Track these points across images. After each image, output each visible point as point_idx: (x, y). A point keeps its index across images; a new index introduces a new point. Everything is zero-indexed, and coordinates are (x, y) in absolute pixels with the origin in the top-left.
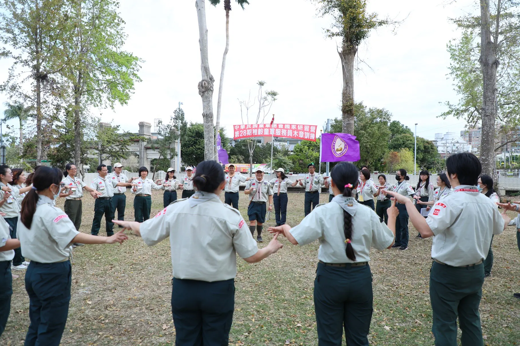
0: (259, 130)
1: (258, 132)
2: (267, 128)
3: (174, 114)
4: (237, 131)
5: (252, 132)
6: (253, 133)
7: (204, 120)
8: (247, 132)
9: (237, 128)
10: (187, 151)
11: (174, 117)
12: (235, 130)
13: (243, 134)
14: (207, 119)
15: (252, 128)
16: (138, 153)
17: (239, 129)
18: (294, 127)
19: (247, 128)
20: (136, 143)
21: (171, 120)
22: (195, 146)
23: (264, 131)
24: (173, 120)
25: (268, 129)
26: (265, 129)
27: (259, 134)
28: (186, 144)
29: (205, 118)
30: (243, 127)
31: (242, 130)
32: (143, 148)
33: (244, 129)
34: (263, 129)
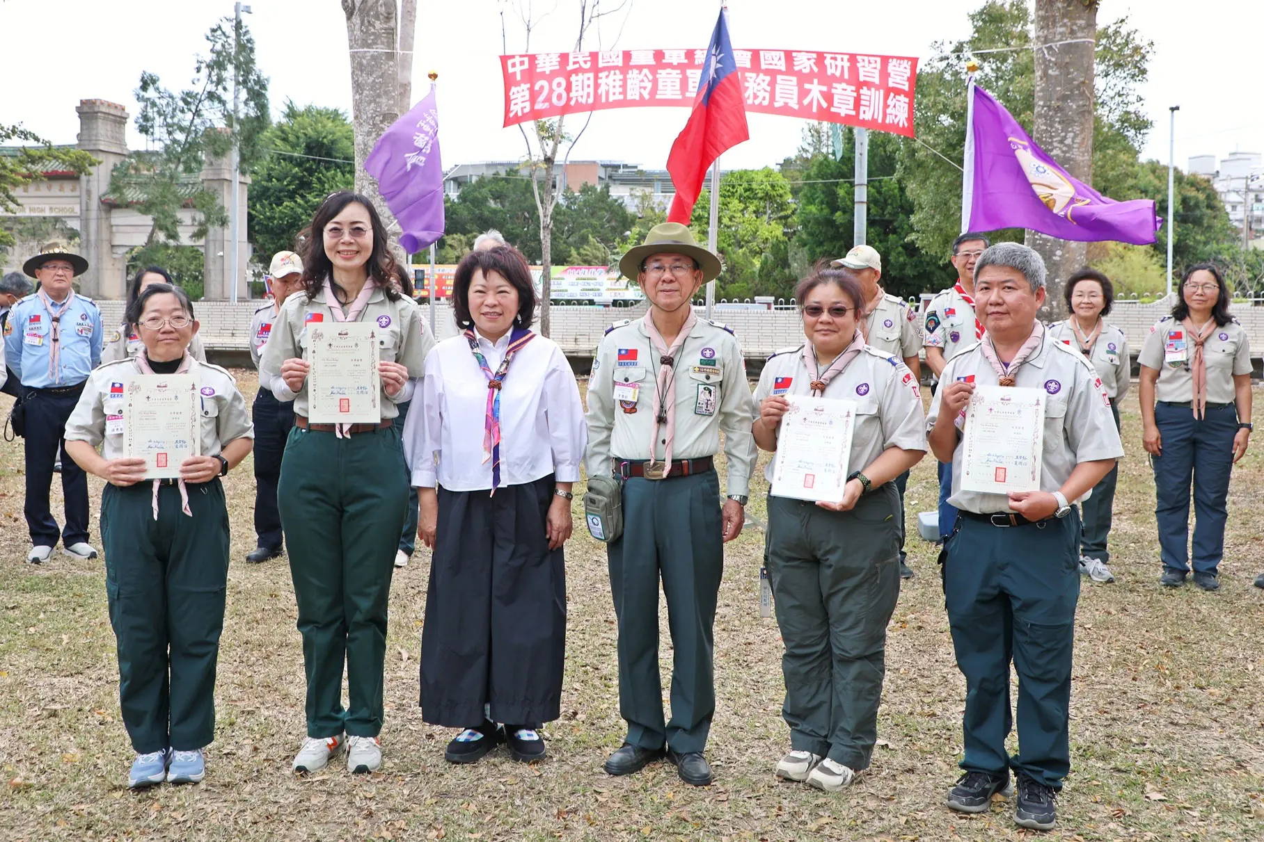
0: (633, 75)
1: (624, 86)
2: (670, 66)
3: (210, 45)
4: (518, 84)
5: (597, 86)
6: (602, 90)
7: (351, 30)
8: (568, 89)
9: (518, 69)
10: (271, 218)
11: (209, 57)
12: (509, 81)
13: (548, 99)
14: (366, 24)
15: (596, 70)
16: (75, 224)
17: (531, 75)
18: (804, 64)
19: (571, 67)
20: (68, 186)
21: (198, 70)
22: (303, 197)
23: (655, 82)
24: (205, 71)
25: (676, 74)
26: (662, 74)
27: (633, 94)
28: (267, 189)
29: (356, 20)
30: (547, 64)
31: (543, 75)
32: (94, 203)
33: (554, 74)
34: (653, 69)
